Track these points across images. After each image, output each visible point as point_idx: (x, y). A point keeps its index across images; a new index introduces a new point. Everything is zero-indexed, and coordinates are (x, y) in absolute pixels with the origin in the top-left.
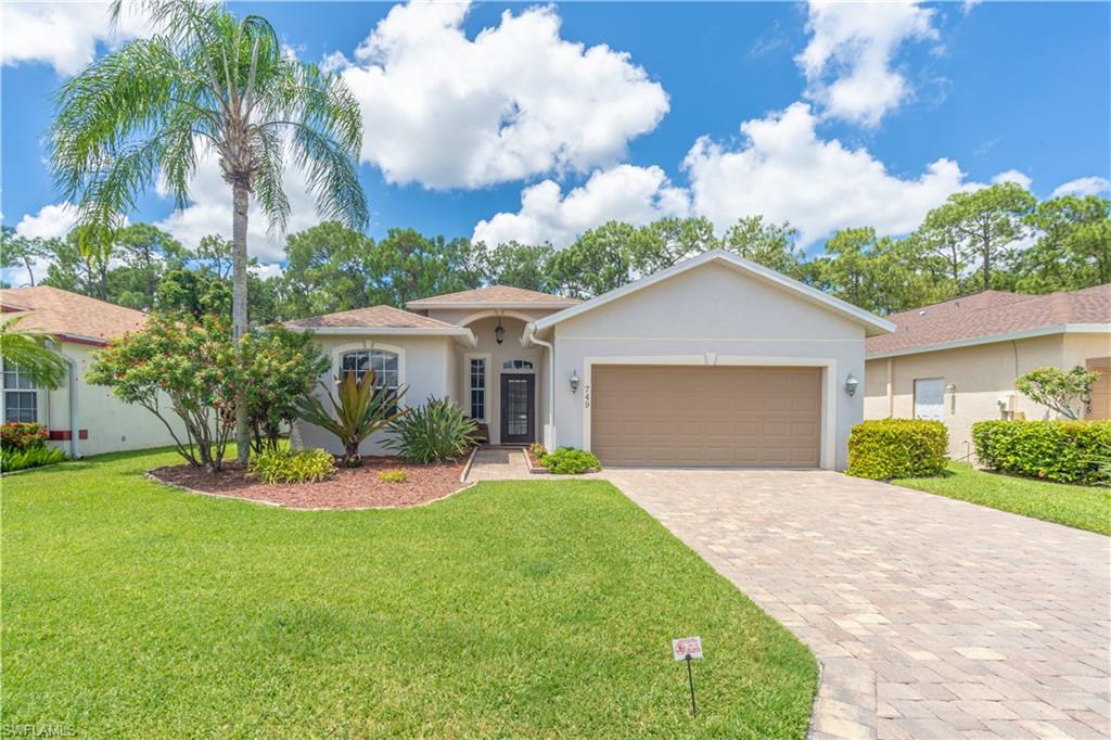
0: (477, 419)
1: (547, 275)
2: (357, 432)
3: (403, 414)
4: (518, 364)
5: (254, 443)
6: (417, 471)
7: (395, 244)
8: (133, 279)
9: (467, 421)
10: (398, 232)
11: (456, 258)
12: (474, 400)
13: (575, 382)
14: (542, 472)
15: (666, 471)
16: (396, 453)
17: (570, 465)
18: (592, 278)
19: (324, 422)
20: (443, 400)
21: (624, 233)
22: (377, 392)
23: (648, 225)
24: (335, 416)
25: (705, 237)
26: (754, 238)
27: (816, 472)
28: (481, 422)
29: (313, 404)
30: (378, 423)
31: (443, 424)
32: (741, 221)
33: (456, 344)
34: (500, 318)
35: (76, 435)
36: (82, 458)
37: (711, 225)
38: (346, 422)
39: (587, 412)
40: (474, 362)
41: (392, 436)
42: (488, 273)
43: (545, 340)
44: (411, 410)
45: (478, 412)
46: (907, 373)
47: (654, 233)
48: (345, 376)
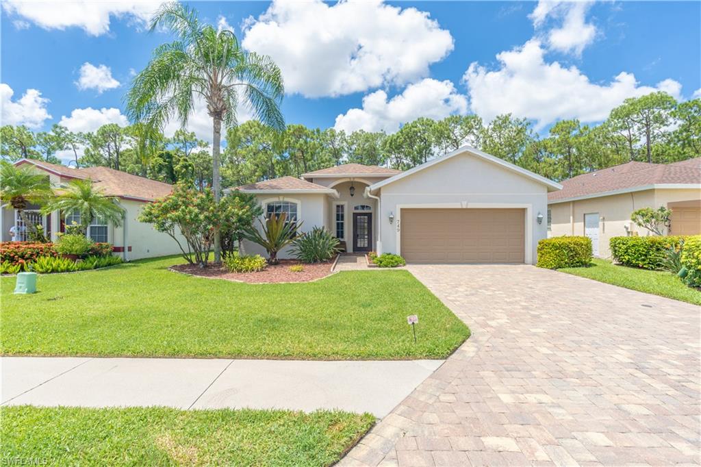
0: (340, 239)
1: (383, 150)
2: (276, 246)
3: (300, 236)
4: (363, 207)
5: (222, 253)
6: (307, 267)
7: (291, 134)
8: (135, 156)
9: (334, 239)
10: (293, 126)
11: (327, 141)
12: (338, 228)
13: (392, 218)
14: (374, 267)
15: (440, 266)
16: (296, 257)
17: (389, 262)
18: (409, 152)
19: (259, 241)
20: (321, 228)
21: (428, 125)
22: (286, 224)
23: (443, 120)
24: (264, 237)
25: (478, 127)
26: (506, 127)
27: (522, 266)
28: (342, 240)
29: (254, 231)
30: (287, 241)
31: (321, 241)
32: (498, 117)
33: (328, 197)
34: (352, 182)
35: (126, 249)
36: (130, 262)
37: (481, 119)
38: (270, 241)
39: (398, 234)
40: (338, 206)
41: (294, 248)
42: (346, 149)
43: (376, 195)
44: (305, 234)
45: (340, 234)
46: (580, 210)
47: (446, 125)
48: (269, 216)
